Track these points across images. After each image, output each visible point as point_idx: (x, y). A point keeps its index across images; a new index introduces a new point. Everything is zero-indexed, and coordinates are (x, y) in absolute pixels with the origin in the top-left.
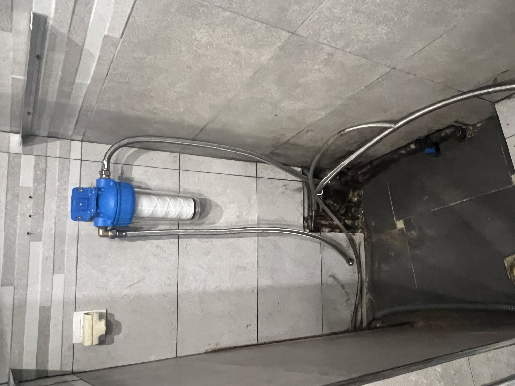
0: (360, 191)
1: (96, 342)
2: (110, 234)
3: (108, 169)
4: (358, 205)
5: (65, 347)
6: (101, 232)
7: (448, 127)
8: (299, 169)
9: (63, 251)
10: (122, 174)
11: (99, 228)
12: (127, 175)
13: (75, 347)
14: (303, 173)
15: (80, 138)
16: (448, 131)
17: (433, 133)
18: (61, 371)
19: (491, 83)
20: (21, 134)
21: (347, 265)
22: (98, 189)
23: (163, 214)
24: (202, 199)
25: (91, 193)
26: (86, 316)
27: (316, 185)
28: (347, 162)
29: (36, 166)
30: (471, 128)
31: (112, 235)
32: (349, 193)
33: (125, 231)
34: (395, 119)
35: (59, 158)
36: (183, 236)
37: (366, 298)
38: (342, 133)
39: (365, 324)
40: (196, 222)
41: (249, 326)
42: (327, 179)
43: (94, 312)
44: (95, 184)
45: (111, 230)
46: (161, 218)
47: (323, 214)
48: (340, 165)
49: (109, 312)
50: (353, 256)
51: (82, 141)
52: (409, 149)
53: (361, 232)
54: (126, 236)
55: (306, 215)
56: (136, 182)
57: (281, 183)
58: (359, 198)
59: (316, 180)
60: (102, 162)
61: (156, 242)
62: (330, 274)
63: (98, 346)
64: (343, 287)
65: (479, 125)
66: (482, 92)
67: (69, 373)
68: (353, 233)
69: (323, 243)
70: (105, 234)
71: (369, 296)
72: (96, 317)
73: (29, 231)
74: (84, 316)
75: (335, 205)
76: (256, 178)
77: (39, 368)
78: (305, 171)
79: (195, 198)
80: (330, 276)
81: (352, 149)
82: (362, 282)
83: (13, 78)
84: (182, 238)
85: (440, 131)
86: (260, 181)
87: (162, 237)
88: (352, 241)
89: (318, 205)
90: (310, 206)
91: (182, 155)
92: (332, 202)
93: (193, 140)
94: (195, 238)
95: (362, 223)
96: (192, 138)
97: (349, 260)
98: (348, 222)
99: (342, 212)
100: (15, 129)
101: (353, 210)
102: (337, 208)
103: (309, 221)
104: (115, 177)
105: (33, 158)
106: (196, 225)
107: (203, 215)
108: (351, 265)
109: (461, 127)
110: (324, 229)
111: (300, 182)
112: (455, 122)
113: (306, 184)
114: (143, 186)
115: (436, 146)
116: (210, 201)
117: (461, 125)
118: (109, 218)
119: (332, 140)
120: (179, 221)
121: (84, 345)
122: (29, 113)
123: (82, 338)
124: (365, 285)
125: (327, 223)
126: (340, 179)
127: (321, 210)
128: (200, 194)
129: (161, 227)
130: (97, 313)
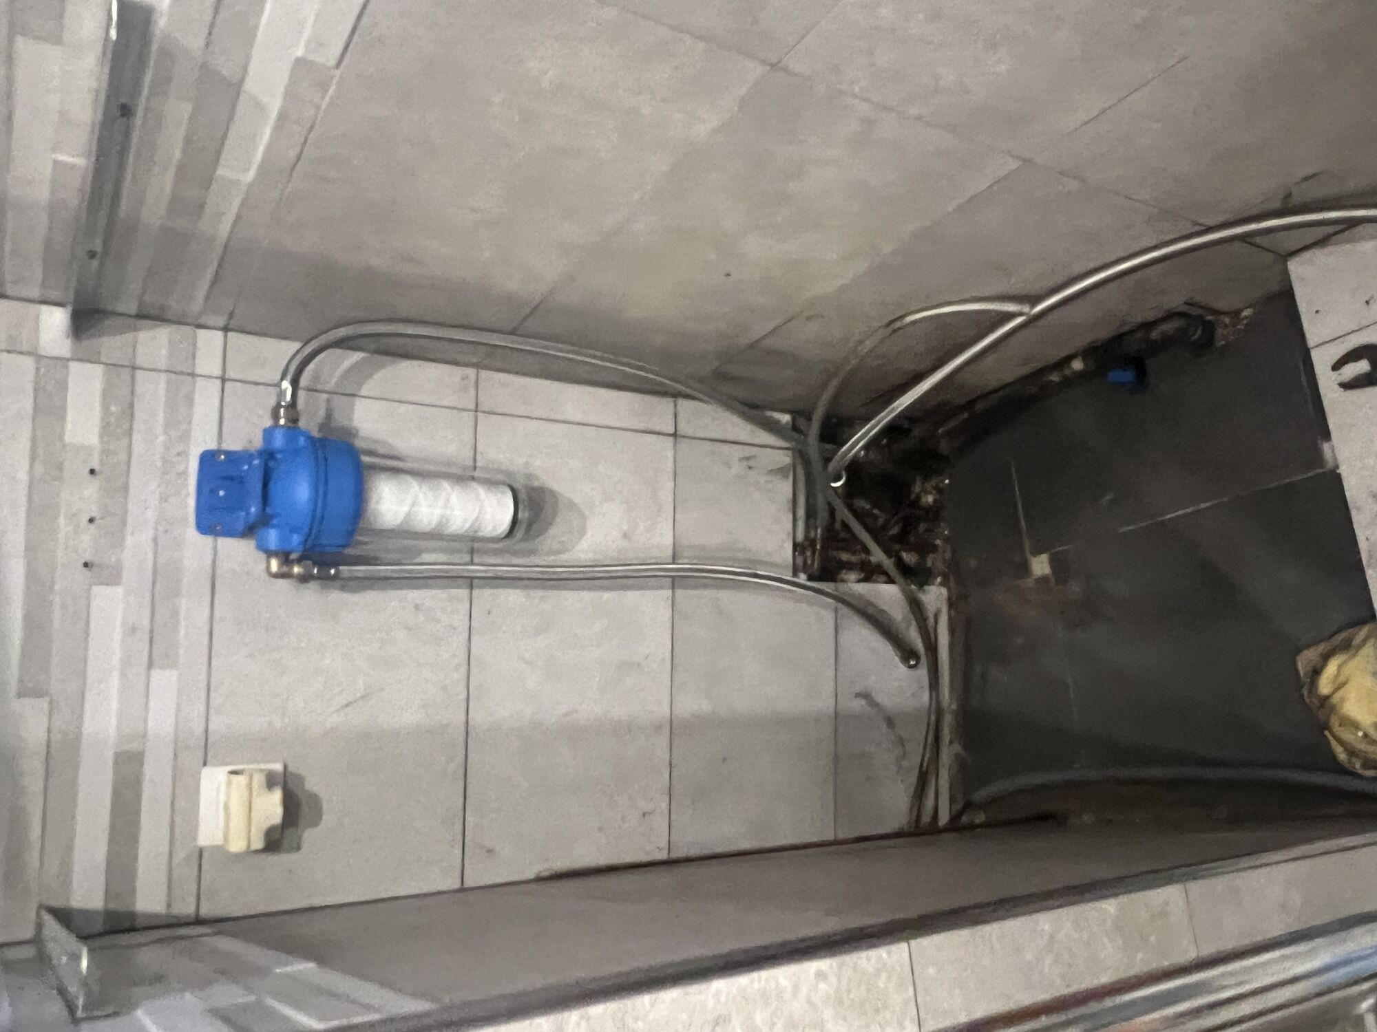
0: (941, 478)
1: (258, 844)
2: (296, 570)
3: (293, 404)
4: (934, 514)
5: (180, 855)
6: (274, 565)
7: (1170, 316)
8: (785, 418)
9: (175, 613)
10: (329, 416)
11: (269, 554)
12: (340, 419)
13: (206, 855)
14: (795, 428)
15: (221, 321)
16: (1169, 327)
17: (1131, 332)
18: (168, 916)
19: (1276, 204)
20: (70, 309)
21: (902, 668)
22: (268, 455)
23: (434, 523)
24: (534, 489)
25: (250, 464)
26: (234, 777)
27: (827, 460)
28: (905, 401)
29: (108, 394)
30: (1227, 320)
31: (302, 573)
32: (915, 482)
33: (336, 564)
34: (1033, 293)
35: (166, 371)
36: (482, 582)
37: (947, 755)
38: (898, 324)
39: (944, 819)
40: (517, 547)
41: (646, 815)
42: (856, 443)
43: (253, 769)
44: (258, 442)
45: (299, 561)
46: (425, 534)
47: (842, 535)
48: (891, 407)
49: (291, 769)
50: (919, 645)
51: (226, 329)
52: (1067, 372)
53: (941, 584)
54: (336, 577)
55: (800, 536)
56: (364, 438)
57: (738, 451)
58: (938, 497)
59: (828, 446)
60: (278, 385)
61: (414, 595)
62: (859, 688)
63: (263, 856)
64: (890, 722)
65: (1247, 312)
66: (1253, 226)
67: (190, 920)
68: (921, 585)
69: (844, 610)
70: (285, 569)
71: (957, 748)
72: (259, 779)
73: (88, 557)
74: (229, 778)
75: (876, 511)
76: (671, 439)
77: (112, 906)
78: (802, 423)
79: (517, 485)
80: (858, 695)
81: (922, 367)
82: (939, 712)
83: (56, 162)
84: (480, 587)
85: (1147, 326)
86: (684, 444)
87: (431, 581)
88: (916, 606)
89: (832, 512)
90: (810, 514)
91: (484, 374)
92: (868, 507)
93: (512, 332)
94: (515, 588)
95: (944, 561)
96: (509, 328)
97: (908, 654)
98: (909, 558)
99: (895, 531)
100: (54, 294)
101: (922, 527)
102: (881, 521)
103: (809, 553)
104: (309, 423)
105: (98, 370)
106: (515, 553)
107: (535, 527)
108: (911, 667)
109: (1200, 317)
110: (845, 574)
111: (786, 452)
112: (1186, 303)
113: (801, 456)
114: (381, 451)
115: (1138, 364)
116: (553, 494)
117: (1200, 311)
118: (294, 530)
119: (869, 344)
120: (472, 543)
121: (228, 852)
122: (92, 255)
123: (220, 834)
124: (948, 719)
125: (854, 559)
126: (889, 445)
127: (838, 525)
128: (529, 476)
129: (427, 557)
130: (261, 771)
